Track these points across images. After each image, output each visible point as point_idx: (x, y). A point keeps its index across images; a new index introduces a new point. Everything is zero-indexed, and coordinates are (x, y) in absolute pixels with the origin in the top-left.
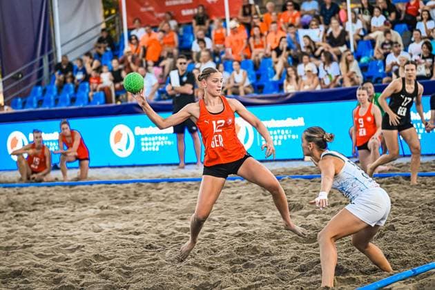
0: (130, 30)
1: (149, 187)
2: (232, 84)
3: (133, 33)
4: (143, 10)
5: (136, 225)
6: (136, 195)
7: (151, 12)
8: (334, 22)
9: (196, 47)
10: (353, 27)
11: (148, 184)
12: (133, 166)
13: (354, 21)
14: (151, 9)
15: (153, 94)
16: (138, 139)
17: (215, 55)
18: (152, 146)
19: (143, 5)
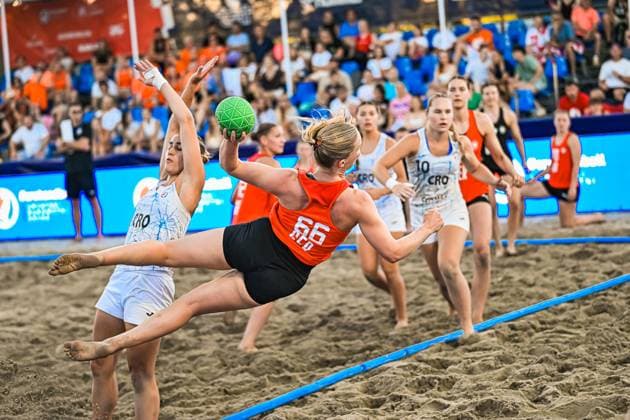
0: (13, 70)
1: (36, 267)
2: (141, 137)
3: (18, 74)
4: (29, 45)
5: (20, 314)
6: (21, 276)
7: (40, 49)
8: (268, 60)
9: (96, 91)
10: (291, 68)
11: (36, 263)
12: (17, 240)
13: (294, 58)
14: (40, 43)
15: (42, 150)
16: (23, 206)
17: (119, 101)
18: (41, 215)
19: (29, 38)
